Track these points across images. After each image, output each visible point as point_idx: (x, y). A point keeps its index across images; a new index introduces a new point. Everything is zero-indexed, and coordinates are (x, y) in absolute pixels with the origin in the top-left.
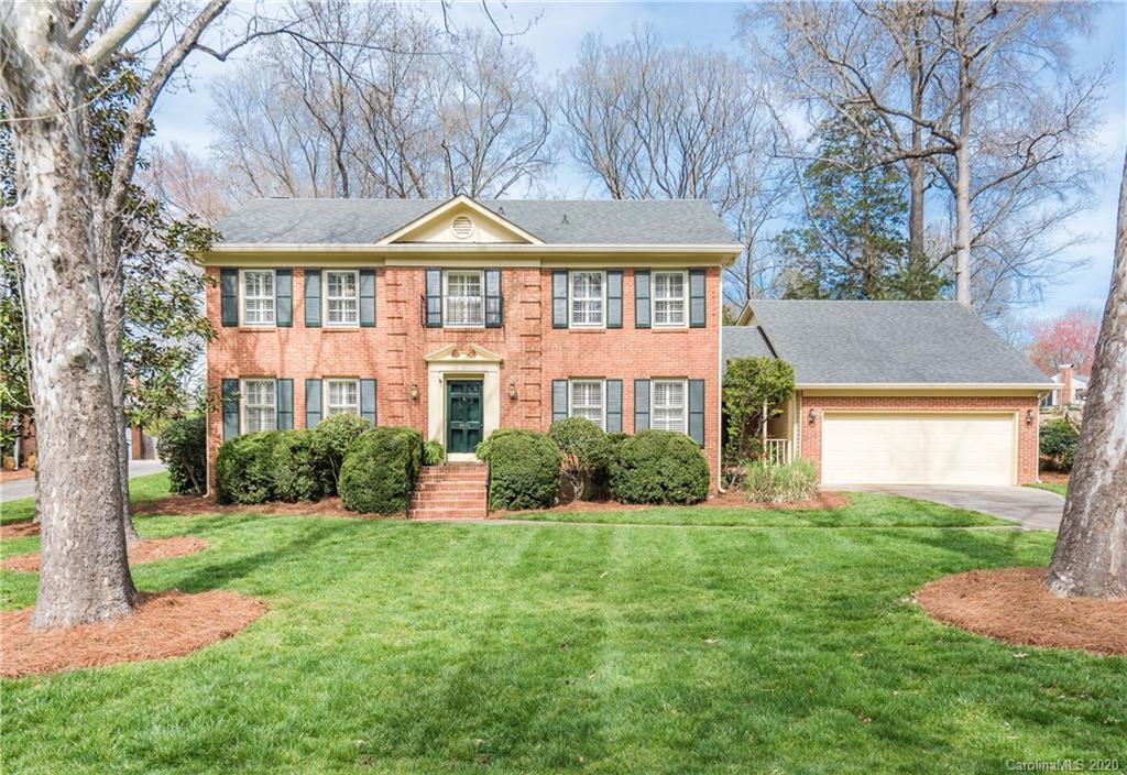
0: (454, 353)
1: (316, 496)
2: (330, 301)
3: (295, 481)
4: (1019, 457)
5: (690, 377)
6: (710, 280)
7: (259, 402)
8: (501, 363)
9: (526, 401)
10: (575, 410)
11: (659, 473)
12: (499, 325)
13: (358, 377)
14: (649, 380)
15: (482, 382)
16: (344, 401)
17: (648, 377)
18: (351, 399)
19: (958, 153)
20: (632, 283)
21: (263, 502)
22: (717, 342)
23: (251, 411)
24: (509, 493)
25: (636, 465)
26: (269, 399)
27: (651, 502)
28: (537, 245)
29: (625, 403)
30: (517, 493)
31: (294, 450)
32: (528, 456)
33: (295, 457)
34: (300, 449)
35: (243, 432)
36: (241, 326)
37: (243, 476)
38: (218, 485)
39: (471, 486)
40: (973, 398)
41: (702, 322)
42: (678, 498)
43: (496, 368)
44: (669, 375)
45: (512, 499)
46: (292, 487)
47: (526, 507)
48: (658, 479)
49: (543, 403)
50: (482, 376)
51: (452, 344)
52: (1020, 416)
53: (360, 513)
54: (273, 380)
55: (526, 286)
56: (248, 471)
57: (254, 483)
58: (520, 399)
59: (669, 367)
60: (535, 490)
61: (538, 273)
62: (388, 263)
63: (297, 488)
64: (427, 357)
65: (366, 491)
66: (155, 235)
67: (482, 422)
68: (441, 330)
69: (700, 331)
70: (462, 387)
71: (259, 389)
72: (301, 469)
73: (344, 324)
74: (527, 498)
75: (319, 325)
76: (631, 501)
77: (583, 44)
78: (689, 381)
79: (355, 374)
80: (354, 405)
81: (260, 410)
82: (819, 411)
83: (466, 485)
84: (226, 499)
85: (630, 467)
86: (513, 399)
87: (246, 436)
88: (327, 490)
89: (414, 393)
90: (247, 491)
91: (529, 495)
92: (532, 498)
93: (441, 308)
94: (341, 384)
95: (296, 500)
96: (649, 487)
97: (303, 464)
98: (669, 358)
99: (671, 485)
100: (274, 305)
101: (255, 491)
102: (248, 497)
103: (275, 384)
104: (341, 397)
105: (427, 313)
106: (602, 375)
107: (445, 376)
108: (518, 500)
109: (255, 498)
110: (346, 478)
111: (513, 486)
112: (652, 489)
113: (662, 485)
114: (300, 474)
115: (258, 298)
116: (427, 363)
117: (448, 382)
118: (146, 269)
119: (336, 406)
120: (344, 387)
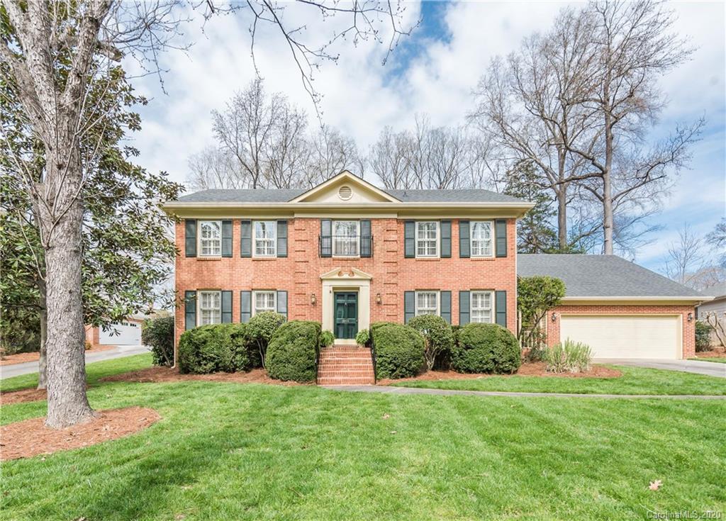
0: (340, 274)
1: (248, 368)
2: (257, 241)
3: (234, 357)
4: (683, 342)
5: (496, 289)
6: (509, 227)
7: (210, 306)
8: (371, 280)
9: (387, 305)
10: (419, 311)
11: (492, 352)
12: (369, 256)
13: (275, 290)
14: (469, 291)
15: (357, 293)
16: (266, 305)
17: (468, 289)
18: (271, 304)
19: (604, 176)
20: (457, 229)
21: (211, 372)
22: (514, 267)
23: (204, 312)
24: (391, 366)
25: (473, 346)
26: (216, 303)
27: (484, 372)
28: (395, 203)
29: (453, 306)
30: (397, 366)
31: (233, 336)
32: (405, 340)
33: (234, 341)
34: (237, 336)
35: (198, 325)
36: (198, 256)
37: (197, 354)
38: (180, 360)
39: (357, 361)
40: (654, 306)
41: (504, 253)
42: (505, 369)
43: (368, 283)
44: (483, 288)
45: (393, 371)
46: (232, 362)
47: (402, 377)
48: (491, 356)
49: (399, 306)
50: (358, 289)
51: (338, 268)
52: (683, 317)
53: (282, 381)
54: (220, 292)
55: (387, 231)
56: (201, 351)
57: (205, 359)
58: (383, 303)
59: (483, 282)
60: (410, 365)
61: (395, 222)
62: (296, 216)
63: (235, 363)
64: (322, 276)
65: (286, 365)
66: (136, 186)
67: (357, 319)
68: (331, 259)
69: (502, 260)
70: (343, 296)
71: (210, 298)
72: (238, 350)
73: (266, 255)
74: (404, 370)
75: (250, 256)
76: (469, 371)
77: (382, 132)
78: (496, 292)
79: (273, 287)
80: (272, 308)
81: (210, 311)
82: (558, 314)
83: (354, 361)
84: (186, 370)
85: (467, 348)
86: (379, 303)
87: (200, 327)
88: (256, 364)
89: (313, 300)
90: (200, 365)
91: (405, 368)
92: (407, 370)
93: (331, 245)
94: (264, 295)
95: (234, 371)
96: (484, 362)
97: (239, 346)
98: (482, 277)
99: (501, 360)
100: (221, 244)
101: (205, 365)
102: (200, 369)
103: (220, 294)
104: (264, 303)
105: (322, 248)
106: (438, 288)
107: (334, 288)
108: (397, 372)
109: (205, 369)
110: (271, 355)
111: (394, 361)
112: (487, 363)
113: (494, 360)
114: (237, 353)
115: (210, 239)
116: (322, 280)
117: (335, 293)
118: (131, 213)
119: (261, 308)
120: (266, 297)
